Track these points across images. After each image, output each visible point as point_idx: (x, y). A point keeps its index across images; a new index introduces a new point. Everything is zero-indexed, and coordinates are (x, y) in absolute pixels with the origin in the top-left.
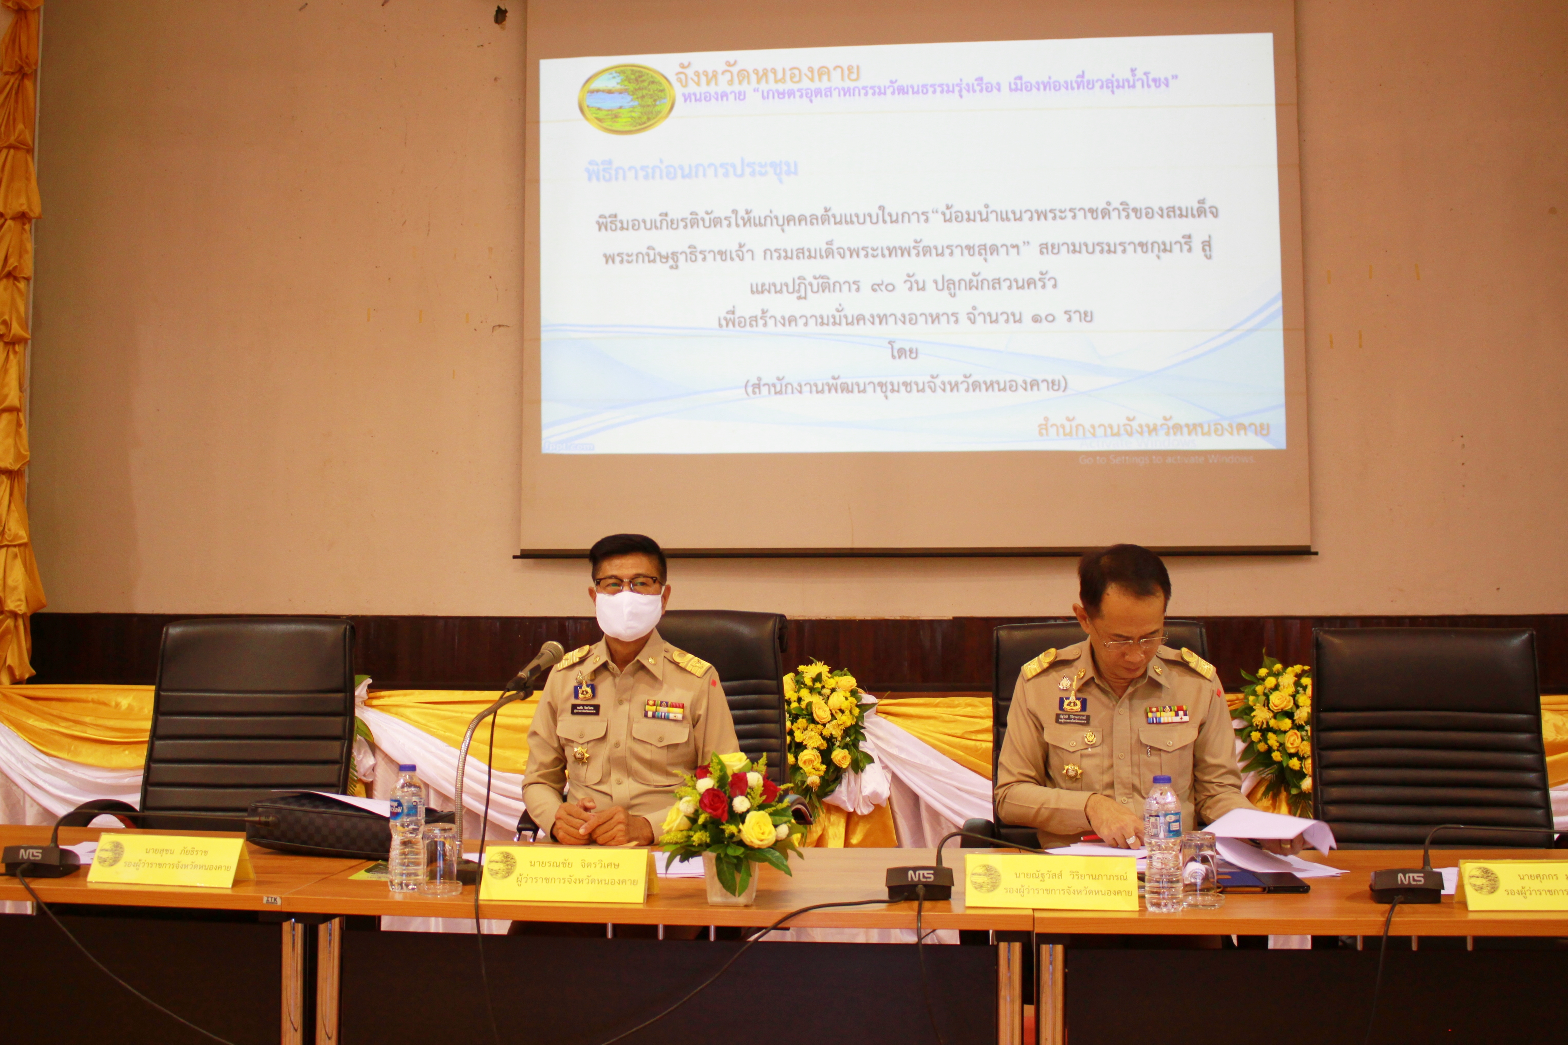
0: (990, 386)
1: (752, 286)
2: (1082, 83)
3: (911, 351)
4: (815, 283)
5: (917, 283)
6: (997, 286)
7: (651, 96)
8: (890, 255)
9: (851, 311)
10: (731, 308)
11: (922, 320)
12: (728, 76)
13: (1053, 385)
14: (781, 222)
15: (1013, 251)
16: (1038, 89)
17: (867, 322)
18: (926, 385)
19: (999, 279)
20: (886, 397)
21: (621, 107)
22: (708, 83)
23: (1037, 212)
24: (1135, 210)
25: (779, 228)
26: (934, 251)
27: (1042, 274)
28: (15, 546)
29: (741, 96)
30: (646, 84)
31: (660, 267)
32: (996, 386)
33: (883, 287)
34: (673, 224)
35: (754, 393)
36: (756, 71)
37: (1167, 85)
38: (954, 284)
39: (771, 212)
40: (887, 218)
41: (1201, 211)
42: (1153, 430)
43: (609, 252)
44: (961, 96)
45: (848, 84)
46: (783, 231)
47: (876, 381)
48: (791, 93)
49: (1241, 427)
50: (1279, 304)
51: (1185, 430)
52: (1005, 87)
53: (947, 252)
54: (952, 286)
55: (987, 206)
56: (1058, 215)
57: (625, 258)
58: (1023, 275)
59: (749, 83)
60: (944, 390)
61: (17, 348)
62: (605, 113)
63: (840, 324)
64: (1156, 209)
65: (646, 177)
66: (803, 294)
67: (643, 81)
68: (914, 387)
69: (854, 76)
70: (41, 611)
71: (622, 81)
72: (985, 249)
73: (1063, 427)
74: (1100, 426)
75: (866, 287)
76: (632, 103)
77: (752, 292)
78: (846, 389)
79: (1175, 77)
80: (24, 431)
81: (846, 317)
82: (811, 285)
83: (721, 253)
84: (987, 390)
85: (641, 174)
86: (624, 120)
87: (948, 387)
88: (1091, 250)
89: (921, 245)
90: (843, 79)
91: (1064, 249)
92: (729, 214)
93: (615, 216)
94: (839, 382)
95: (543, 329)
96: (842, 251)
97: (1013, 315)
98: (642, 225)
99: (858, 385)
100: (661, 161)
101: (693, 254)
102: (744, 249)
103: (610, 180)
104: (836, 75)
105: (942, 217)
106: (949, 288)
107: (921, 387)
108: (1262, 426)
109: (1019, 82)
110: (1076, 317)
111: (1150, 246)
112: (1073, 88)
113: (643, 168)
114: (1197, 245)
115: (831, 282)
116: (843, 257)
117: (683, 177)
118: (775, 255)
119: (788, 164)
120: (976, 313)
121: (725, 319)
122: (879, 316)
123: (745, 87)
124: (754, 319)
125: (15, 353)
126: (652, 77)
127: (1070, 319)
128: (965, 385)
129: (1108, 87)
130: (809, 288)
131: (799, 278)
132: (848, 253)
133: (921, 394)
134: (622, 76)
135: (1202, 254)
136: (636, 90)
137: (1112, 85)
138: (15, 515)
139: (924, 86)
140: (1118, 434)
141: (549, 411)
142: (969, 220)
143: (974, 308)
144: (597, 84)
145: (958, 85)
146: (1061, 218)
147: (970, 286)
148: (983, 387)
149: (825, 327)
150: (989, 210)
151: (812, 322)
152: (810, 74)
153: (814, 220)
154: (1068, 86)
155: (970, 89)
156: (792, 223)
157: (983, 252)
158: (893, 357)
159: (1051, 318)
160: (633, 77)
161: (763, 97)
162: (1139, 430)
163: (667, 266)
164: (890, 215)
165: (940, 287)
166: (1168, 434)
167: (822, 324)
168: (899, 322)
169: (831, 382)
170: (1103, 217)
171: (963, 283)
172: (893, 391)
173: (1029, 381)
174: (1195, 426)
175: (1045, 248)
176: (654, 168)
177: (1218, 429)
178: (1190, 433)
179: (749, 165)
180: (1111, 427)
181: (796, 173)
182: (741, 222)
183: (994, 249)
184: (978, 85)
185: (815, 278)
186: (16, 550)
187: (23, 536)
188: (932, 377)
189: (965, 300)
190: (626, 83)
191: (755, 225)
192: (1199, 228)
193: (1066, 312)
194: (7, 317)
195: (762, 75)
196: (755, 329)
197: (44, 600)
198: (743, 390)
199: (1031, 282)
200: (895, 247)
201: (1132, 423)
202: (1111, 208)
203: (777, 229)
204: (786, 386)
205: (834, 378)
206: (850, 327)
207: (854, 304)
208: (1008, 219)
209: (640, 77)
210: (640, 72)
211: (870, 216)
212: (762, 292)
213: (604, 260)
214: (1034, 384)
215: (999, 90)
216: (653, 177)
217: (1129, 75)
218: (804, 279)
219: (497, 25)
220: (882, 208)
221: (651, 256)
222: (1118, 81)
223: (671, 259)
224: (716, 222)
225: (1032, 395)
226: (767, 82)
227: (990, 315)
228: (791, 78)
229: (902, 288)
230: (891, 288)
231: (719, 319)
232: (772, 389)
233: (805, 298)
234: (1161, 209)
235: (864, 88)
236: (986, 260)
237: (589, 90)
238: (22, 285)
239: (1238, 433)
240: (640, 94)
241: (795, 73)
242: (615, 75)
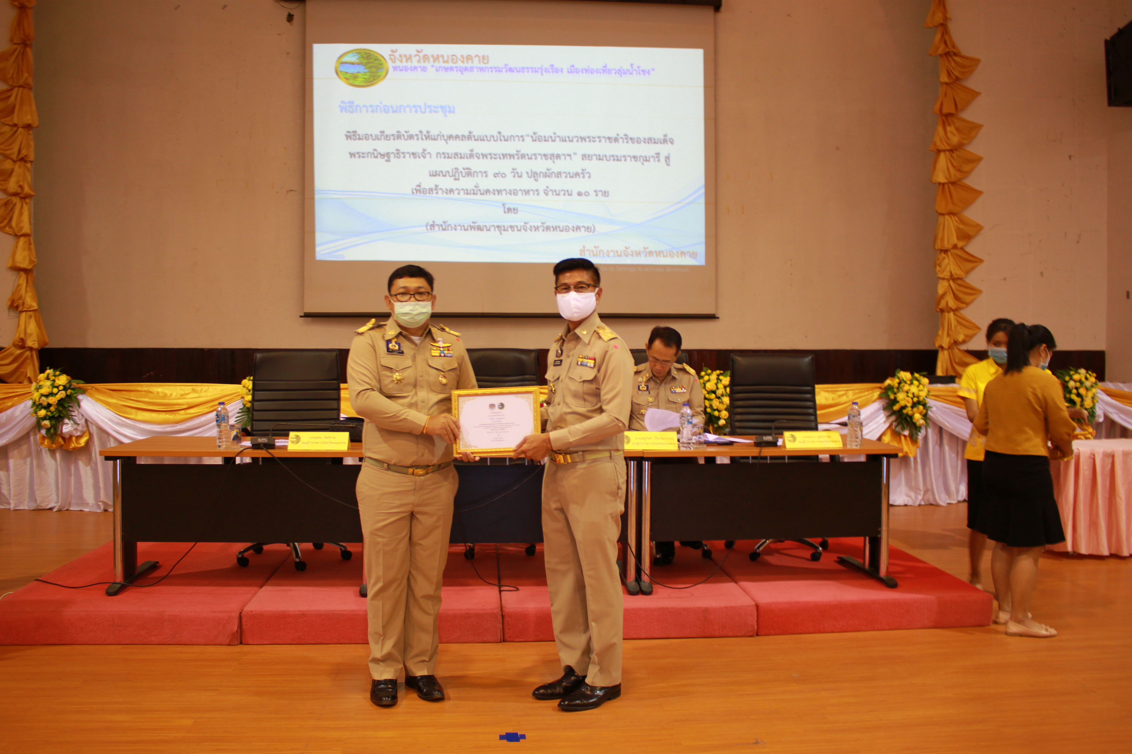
0: (555, 228)
1: (430, 172)
2: (606, 70)
3: (514, 209)
4: (463, 171)
5: (517, 173)
6: (559, 176)
7: (375, 67)
8: (504, 158)
9: (483, 187)
10: (418, 184)
11: (520, 193)
12: (417, 58)
13: (587, 229)
14: (446, 138)
15: (568, 158)
16: (582, 72)
17: (492, 194)
18: (522, 228)
19: (560, 172)
20: (501, 233)
21: (359, 72)
22: (407, 61)
23: (581, 138)
24: (631, 139)
25: (444, 142)
26: (527, 157)
27: (583, 170)
28: (30, 311)
29: (424, 69)
30: (372, 60)
31: (380, 161)
32: (558, 229)
33: (500, 175)
34: (387, 138)
35: (431, 229)
36: (433, 56)
37: (649, 74)
38: (537, 174)
39: (440, 132)
40: (502, 138)
41: (665, 140)
42: (638, 254)
43: (352, 151)
44: (542, 74)
45: (482, 65)
46: (447, 143)
47: (496, 224)
48: (451, 69)
49: (683, 253)
50: (703, 191)
51: (655, 254)
52: (565, 71)
53: (534, 157)
54: (536, 175)
55: (555, 133)
56: (591, 139)
57: (361, 155)
58: (573, 170)
59: (429, 62)
60: (531, 230)
61: (27, 200)
62: (349, 75)
63: (477, 194)
64: (642, 139)
65: (373, 111)
66: (457, 177)
67: (371, 59)
68: (516, 229)
69: (485, 61)
70: (47, 347)
71: (360, 58)
72: (553, 156)
73: (593, 251)
74: (612, 251)
75: (490, 174)
76: (365, 71)
77: (430, 175)
78: (480, 228)
79: (653, 70)
80: (32, 246)
81: (480, 190)
82: (461, 172)
83: (413, 154)
84: (554, 230)
85: (370, 109)
86: (361, 79)
87: (533, 229)
88: (608, 158)
89: (520, 153)
90: (480, 63)
91: (594, 158)
92: (418, 133)
93: (355, 132)
94: (476, 225)
95: (316, 192)
96: (478, 155)
97: (568, 191)
98: (370, 137)
99: (486, 226)
100: (381, 103)
101: (398, 154)
102: (426, 152)
103: (352, 112)
104: (476, 60)
105: (530, 139)
106: (534, 177)
107: (519, 228)
108: (693, 253)
109: (572, 68)
110: (600, 194)
111: (638, 158)
112: (600, 73)
113: (371, 106)
114: (662, 158)
115: (472, 171)
116: (478, 158)
117: (393, 112)
118: (443, 156)
119: (449, 107)
120: (548, 190)
121: (416, 189)
122: (497, 190)
123: (426, 64)
124: (431, 190)
125: (27, 203)
126: (376, 57)
127: (597, 195)
128: (542, 228)
129: (619, 73)
130: (460, 174)
131: (456, 169)
132: (481, 156)
133: (519, 232)
134: (359, 55)
135: (664, 163)
136: (367, 63)
137: (620, 72)
138: (29, 294)
139: (523, 68)
140: (621, 256)
141: (319, 237)
142: (545, 140)
143: (547, 187)
144: (346, 59)
145: (541, 69)
146: (593, 141)
147: (545, 175)
148: (552, 229)
149: (469, 195)
150: (556, 135)
151: (462, 192)
152: (461, 59)
153: (463, 138)
154: (598, 71)
155: (547, 71)
156: (451, 139)
157: (552, 158)
158: (505, 212)
159: (587, 194)
160: (365, 56)
161: (437, 70)
162: (631, 253)
163: (383, 160)
164: (504, 137)
165: (530, 175)
166: (646, 256)
167: (467, 194)
168: (508, 194)
169: (472, 225)
170: (615, 142)
171: (542, 174)
172: (504, 230)
173: (575, 226)
174: (660, 252)
175: (584, 157)
176: (377, 106)
177: (671, 255)
178: (657, 256)
179: (429, 107)
180: (617, 252)
181: (454, 112)
182: (424, 138)
183: (558, 156)
184: (552, 69)
185: (464, 169)
186: (31, 313)
187: (35, 306)
188: (525, 223)
189: (543, 183)
190: (362, 59)
191: (432, 139)
192: (664, 149)
193: (595, 191)
194: (21, 183)
195: (436, 58)
196: (431, 195)
197: (47, 340)
198: (425, 228)
199: (577, 174)
200: (506, 154)
201: (628, 250)
202: (618, 137)
203: (443, 142)
204: (448, 226)
205: (473, 223)
206: (482, 196)
207: (484, 183)
208: (566, 141)
209: (369, 56)
210: (369, 53)
211: (493, 137)
212: (435, 176)
213: (349, 155)
214: (578, 228)
215: (562, 72)
216: (376, 112)
217: (629, 68)
218: (458, 169)
219: (288, 23)
220: (499, 133)
221: (375, 154)
222: (624, 70)
223: (386, 156)
224: (411, 137)
225: (577, 234)
226: (439, 62)
227: (555, 191)
228: (452, 60)
229: (510, 176)
230: (504, 175)
231: (412, 189)
232: (441, 228)
233: (458, 180)
234: (645, 139)
235: (491, 68)
236: (554, 162)
237: (341, 62)
238: (29, 165)
239: (681, 257)
240: (369, 65)
241: (454, 58)
242: (355, 54)
